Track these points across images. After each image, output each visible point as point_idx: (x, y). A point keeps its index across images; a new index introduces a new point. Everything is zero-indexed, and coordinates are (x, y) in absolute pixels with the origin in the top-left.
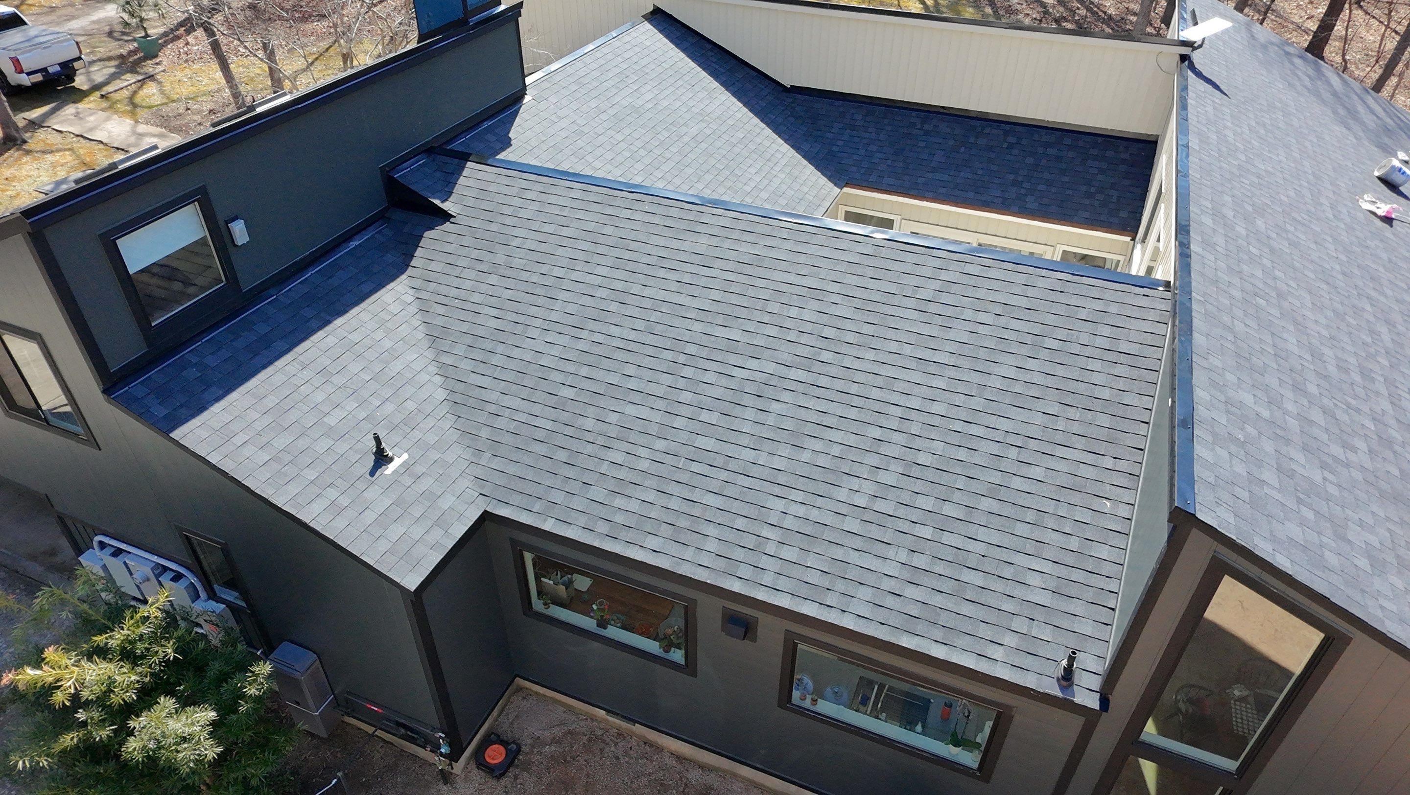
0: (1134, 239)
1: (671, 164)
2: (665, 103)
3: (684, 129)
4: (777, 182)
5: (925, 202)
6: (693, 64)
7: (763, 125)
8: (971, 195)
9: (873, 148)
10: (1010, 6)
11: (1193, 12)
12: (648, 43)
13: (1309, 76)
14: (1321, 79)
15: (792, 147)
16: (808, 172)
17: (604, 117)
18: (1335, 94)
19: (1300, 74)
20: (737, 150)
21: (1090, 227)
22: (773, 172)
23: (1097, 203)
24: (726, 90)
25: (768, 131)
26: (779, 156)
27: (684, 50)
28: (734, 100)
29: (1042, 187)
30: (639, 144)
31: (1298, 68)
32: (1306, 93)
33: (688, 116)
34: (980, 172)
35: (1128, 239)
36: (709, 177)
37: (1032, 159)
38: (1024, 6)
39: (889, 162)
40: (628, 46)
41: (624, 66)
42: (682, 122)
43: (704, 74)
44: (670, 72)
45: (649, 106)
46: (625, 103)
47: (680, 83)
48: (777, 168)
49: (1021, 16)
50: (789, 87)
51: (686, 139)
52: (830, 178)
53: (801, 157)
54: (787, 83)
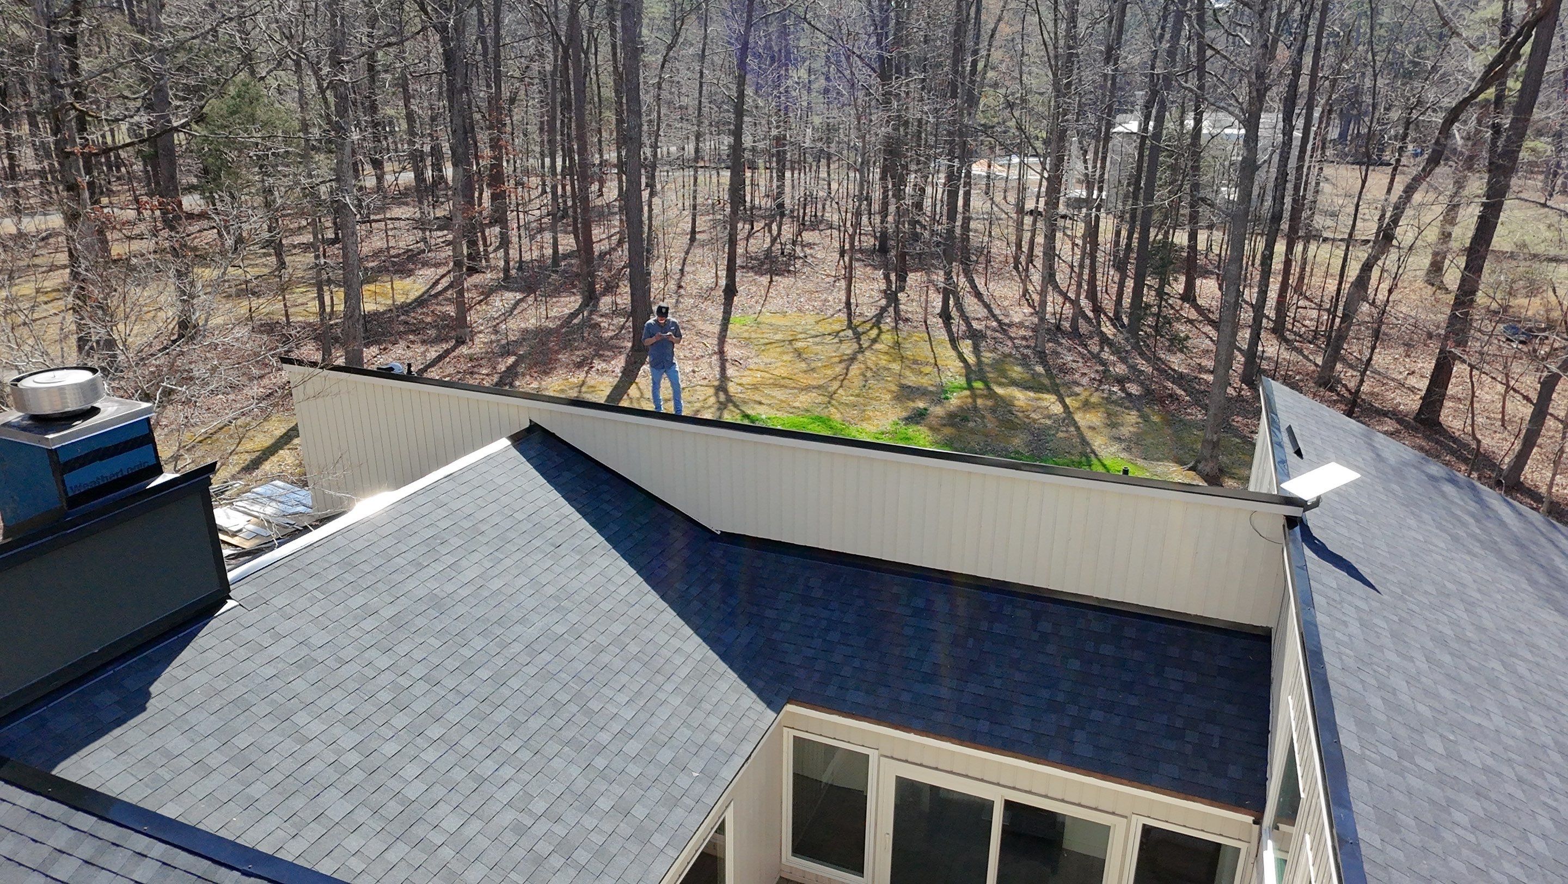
0: (1258, 822)
1: (470, 703)
2: (496, 584)
3: (518, 629)
4: (664, 713)
5: (912, 735)
6: (568, 509)
7: (663, 604)
8: (984, 726)
9: (834, 636)
10: (1064, 364)
11: (1290, 430)
12: (500, 481)
13: (1472, 515)
14: (1489, 517)
15: (705, 639)
16: (723, 686)
17: (368, 624)
18: (1518, 543)
19: (1459, 513)
20: (605, 658)
21: (1182, 795)
22: (660, 695)
23: (1188, 749)
24: (614, 548)
25: (670, 615)
26: (678, 660)
27: (557, 487)
28: (623, 563)
29: (1097, 715)
30: (418, 671)
31: (1452, 502)
32: (1477, 550)
33: (530, 604)
34: (997, 683)
35: (1250, 819)
36: (535, 723)
37: (1078, 663)
38: (1080, 364)
39: (857, 663)
40: (464, 489)
41: (444, 524)
42: (517, 615)
43: (584, 523)
44: (526, 526)
45: (464, 592)
46: (421, 592)
47: (537, 543)
48: (669, 687)
49: (1077, 376)
50: (719, 533)
51: (517, 647)
52: (760, 694)
53: (717, 657)
54: (717, 527)
